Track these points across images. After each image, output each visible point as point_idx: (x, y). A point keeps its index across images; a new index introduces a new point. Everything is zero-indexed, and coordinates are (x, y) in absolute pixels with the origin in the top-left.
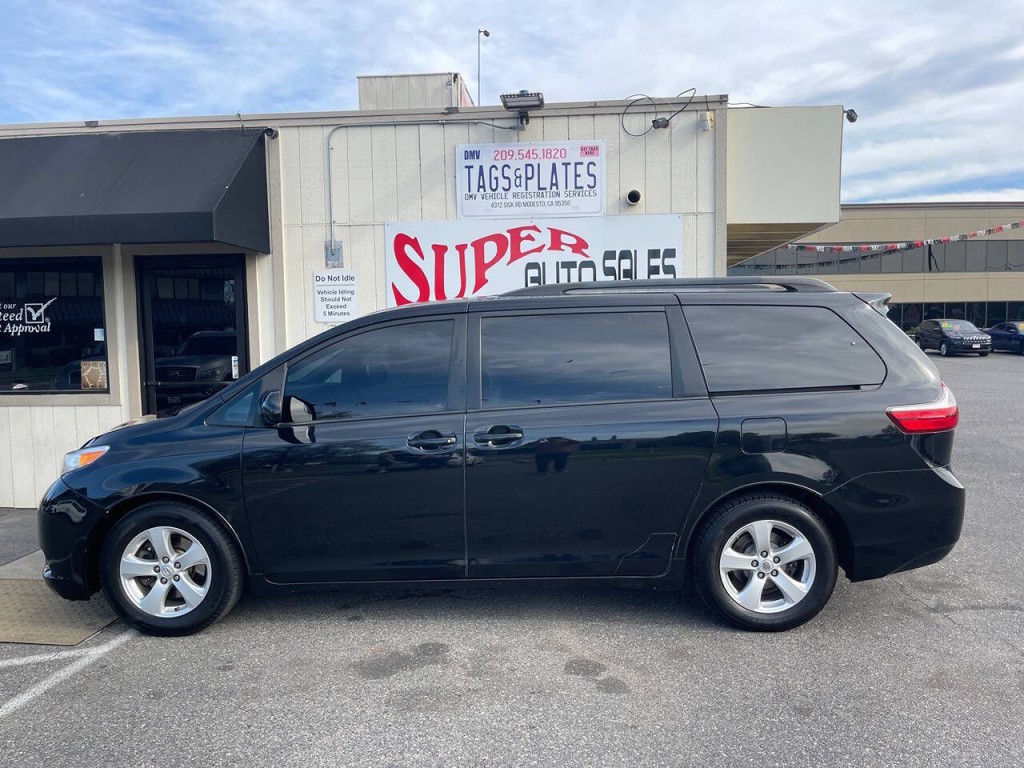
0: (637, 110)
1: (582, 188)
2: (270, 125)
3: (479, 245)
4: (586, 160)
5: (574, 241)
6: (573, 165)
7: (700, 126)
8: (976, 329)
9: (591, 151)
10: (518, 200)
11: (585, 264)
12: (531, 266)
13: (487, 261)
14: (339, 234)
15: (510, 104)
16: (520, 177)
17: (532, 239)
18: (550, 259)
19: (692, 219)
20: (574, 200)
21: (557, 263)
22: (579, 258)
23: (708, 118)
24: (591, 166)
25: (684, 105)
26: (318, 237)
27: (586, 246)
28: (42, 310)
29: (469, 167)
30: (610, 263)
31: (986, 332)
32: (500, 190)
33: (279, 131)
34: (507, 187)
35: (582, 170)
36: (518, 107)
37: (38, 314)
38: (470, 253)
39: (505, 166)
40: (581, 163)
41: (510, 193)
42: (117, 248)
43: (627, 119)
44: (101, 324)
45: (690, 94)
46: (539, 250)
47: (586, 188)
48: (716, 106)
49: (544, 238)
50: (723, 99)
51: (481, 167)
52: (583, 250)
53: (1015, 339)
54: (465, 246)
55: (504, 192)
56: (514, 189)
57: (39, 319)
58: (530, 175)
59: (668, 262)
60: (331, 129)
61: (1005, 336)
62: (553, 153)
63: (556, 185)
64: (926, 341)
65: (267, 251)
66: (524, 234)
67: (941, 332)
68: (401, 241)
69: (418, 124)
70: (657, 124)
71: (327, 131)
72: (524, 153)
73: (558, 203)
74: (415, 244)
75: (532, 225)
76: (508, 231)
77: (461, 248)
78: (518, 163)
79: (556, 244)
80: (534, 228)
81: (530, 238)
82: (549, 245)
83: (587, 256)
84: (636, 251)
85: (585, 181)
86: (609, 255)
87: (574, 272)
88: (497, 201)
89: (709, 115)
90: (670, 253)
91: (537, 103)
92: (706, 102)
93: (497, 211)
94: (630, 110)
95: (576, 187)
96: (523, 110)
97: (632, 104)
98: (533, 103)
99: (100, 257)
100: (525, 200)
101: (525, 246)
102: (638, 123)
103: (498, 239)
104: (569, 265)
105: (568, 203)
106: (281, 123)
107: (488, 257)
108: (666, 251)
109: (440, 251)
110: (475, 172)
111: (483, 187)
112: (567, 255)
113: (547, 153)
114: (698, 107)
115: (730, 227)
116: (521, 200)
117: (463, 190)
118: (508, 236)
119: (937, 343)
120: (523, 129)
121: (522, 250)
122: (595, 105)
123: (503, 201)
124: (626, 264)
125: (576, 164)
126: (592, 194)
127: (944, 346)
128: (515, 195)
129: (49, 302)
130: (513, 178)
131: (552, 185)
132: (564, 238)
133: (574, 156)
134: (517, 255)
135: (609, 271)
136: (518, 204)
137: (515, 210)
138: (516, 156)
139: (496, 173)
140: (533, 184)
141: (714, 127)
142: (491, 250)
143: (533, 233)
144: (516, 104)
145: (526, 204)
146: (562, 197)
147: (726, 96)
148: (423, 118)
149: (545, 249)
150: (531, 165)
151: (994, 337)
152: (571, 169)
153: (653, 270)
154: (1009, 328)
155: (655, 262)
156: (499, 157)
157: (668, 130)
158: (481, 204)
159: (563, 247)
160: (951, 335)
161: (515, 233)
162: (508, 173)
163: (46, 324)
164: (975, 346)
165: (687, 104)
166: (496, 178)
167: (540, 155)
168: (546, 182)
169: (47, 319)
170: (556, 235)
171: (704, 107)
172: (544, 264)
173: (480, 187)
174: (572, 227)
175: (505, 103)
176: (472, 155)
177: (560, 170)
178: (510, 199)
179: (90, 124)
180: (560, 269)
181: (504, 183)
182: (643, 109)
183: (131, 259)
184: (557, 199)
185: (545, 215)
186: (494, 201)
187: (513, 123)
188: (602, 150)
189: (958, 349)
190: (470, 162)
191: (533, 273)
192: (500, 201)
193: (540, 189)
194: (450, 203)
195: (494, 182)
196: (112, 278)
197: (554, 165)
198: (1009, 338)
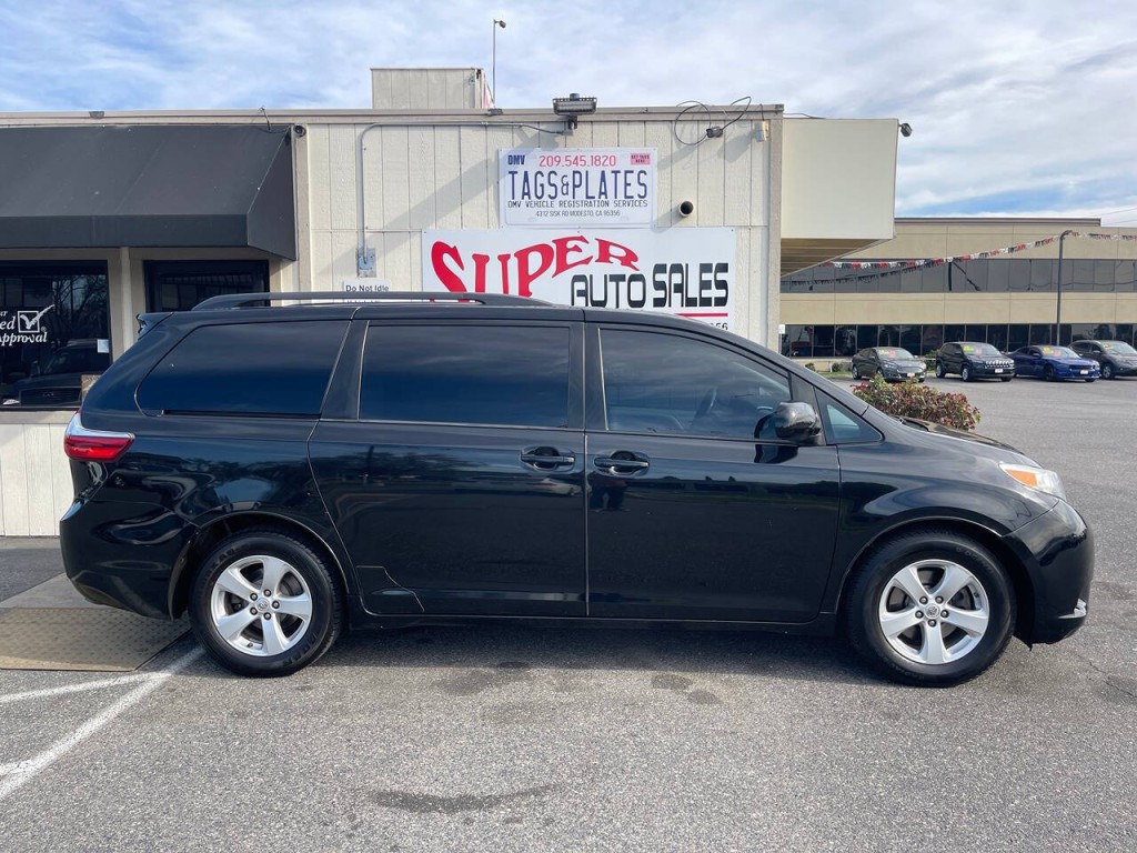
0: (689, 117)
1: (632, 197)
2: (298, 122)
3: (523, 256)
4: (637, 168)
5: (623, 254)
6: (623, 173)
7: (755, 135)
8: (998, 353)
9: (642, 159)
10: (565, 209)
11: (634, 278)
12: (577, 278)
13: (531, 272)
14: (372, 241)
15: (561, 108)
16: (567, 185)
17: (580, 250)
18: (598, 271)
19: (745, 233)
20: (625, 210)
21: (606, 276)
22: (628, 272)
23: (764, 129)
24: (642, 174)
25: (739, 114)
26: (349, 243)
27: (636, 259)
28: (37, 318)
29: (513, 173)
30: (661, 277)
31: (1009, 356)
32: (546, 198)
33: (308, 130)
34: (553, 195)
35: (632, 178)
36: (569, 111)
37: (33, 323)
38: (513, 264)
39: (551, 172)
40: (632, 172)
41: (557, 200)
42: (125, 252)
43: (679, 126)
44: (106, 334)
45: (745, 103)
46: (587, 261)
47: (636, 198)
48: (771, 116)
49: (592, 250)
50: (778, 109)
51: (526, 173)
52: (633, 263)
53: (1039, 364)
54: (508, 256)
55: (549, 200)
56: (560, 197)
57: (34, 328)
58: (577, 183)
59: (721, 277)
60: (365, 127)
61: (1029, 360)
62: (602, 160)
63: (605, 193)
64: (947, 365)
65: (292, 258)
66: (570, 244)
67: (962, 355)
68: (439, 250)
69: (458, 126)
70: (710, 134)
71: (360, 130)
72: (572, 159)
73: (606, 213)
74: (454, 253)
75: (579, 235)
76: (554, 241)
77: (504, 259)
78: (565, 170)
79: (604, 256)
80: (581, 239)
81: (577, 249)
82: (596, 256)
83: (637, 270)
84: (687, 265)
85: (635, 190)
86: (660, 268)
87: (623, 285)
88: (542, 209)
89: (764, 125)
90: (723, 268)
91: (589, 107)
92: (761, 111)
93: (541, 220)
94: (682, 117)
95: (626, 197)
96: (571, 114)
97: (686, 111)
98: (585, 108)
99: (106, 262)
100: (572, 209)
101: (571, 257)
102: (692, 131)
103: (544, 250)
104: (618, 278)
105: (617, 213)
106: (309, 120)
107: (532, 269)
108: (718, 265)
109: (481, 261)
110: (519, 178)
111: (528, 194)
112: (616, 267)
113: (596, 160)
114: (752, 117)
115: (784, 242)
116: (568, 209)
117: (506, 196)
118: (554, 246)
119: (959, 367)
120: (571, 134)
121: (569, 261)
122: (646, 111)
123: (550, 209)
124: (677, 278)
125: (626, 172)
126: (642, 204)
127: (965, 370)
128: (562, 204)
129: (46, 310)
130: (559, 185)
131: (601, 193)
132: (613, 250)
133: (624, 164)
134: (562, 267)
135: (659, 286)
136: (565, 214)
137: (561, 219)
138: (563, 162)
139: (541, 180)
140: (581, 192)
141: (769, 137)
142: (535, 261)
143: (580, 244)
144: (567, 108)
145: (573, 213)
146: (612, 207)
147: (782, 106)
148: (466, 119)
149: (593, 260)
150: (579, 172)
151: (1017, 361)
152: (621, 177)
153: (705, 285)
154: (1032, 353)
155: (707, 277)
156: (545, 163)
157: (721, 140)
158: (525, 212)
159: (611, 259)
160: (974, 359)
161: (561, 243)
162: (555, 180)
163: (42, 333)
164: (997, 371)
165: (743, 113)
166: (542, 185)
167: (589, 162)
168: (594, 191)
169: (43, 328)
170: (604, 246)
171: (759, 116)
172: (591, 276)
173: (524, 194)
174: (622, 238)
175: (556, 106)
176: (516, 159)
177: (610, 178)
178: (557, 207)
179: (95, 115)
180: (609, 283)
181: (550, 191)
182: (697, 117)
183: (140, 263)
184: (606, 208)
185: (593, 226)
186: (540, 209)
187: (560, 127)
188: (654, 159)
189: (980, 374)
190: (513, 168)
191: (580, 286)
192: (546, 209)
193: (588, 197)
194: (492, 210)
195: (539, 189)
196: (120, 283)
197: (603, 173)
198: (1032, 363)
